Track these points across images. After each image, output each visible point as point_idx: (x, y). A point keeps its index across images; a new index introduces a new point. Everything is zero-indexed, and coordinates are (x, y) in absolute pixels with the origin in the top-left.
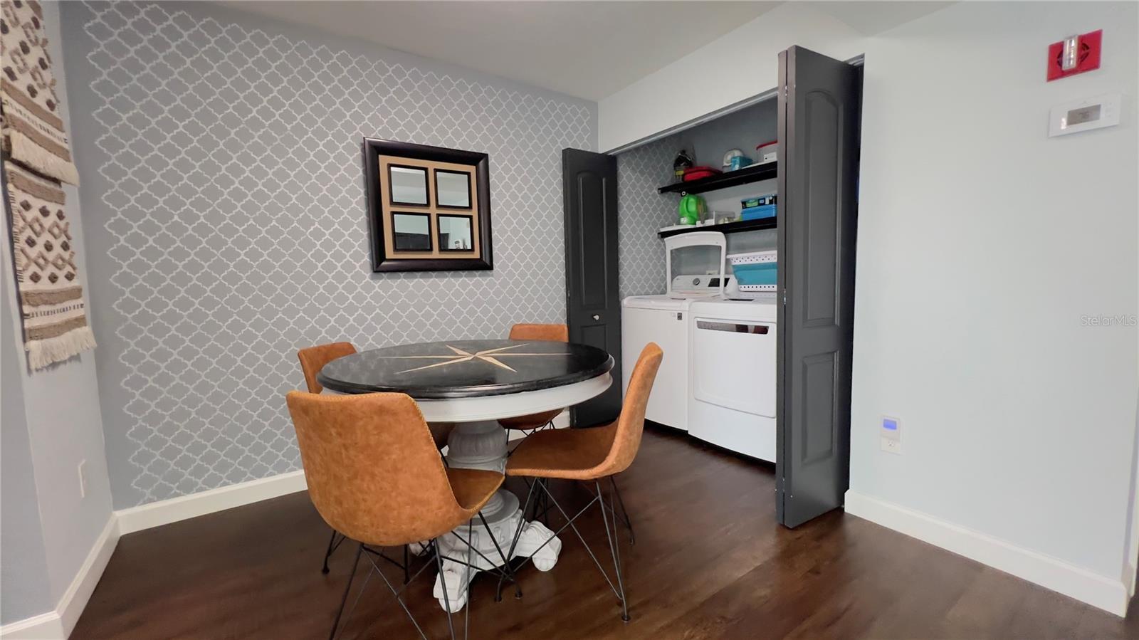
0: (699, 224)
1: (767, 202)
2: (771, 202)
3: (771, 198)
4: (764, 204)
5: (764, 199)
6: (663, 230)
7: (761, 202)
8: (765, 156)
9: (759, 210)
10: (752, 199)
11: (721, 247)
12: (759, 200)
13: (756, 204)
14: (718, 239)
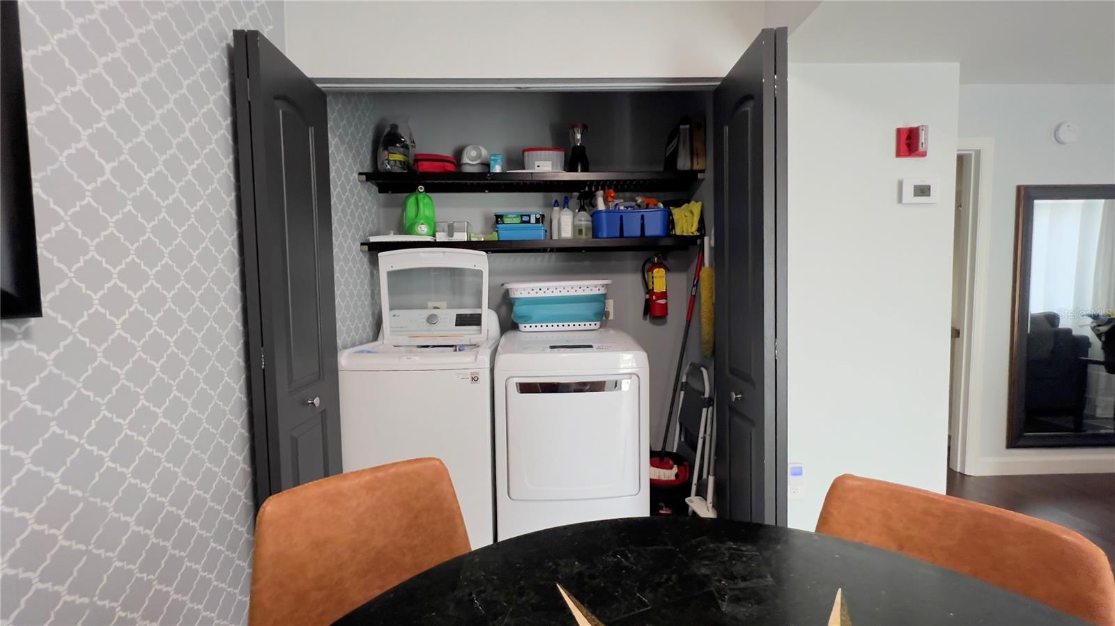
0: (441, 237)
1: (533, 220)
2: (537, 221)
3: (538, 216)
4: (529, 222)
5: (529, 216)
6: (373, 239)
7: (525, 219)
8: (537, 163)
9: (520, 229)
10: (511, 214)
11: (481, 272)
12: (522, 216)
13: (518, 220)
14: (477, 260)
